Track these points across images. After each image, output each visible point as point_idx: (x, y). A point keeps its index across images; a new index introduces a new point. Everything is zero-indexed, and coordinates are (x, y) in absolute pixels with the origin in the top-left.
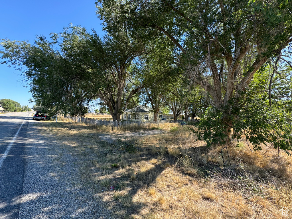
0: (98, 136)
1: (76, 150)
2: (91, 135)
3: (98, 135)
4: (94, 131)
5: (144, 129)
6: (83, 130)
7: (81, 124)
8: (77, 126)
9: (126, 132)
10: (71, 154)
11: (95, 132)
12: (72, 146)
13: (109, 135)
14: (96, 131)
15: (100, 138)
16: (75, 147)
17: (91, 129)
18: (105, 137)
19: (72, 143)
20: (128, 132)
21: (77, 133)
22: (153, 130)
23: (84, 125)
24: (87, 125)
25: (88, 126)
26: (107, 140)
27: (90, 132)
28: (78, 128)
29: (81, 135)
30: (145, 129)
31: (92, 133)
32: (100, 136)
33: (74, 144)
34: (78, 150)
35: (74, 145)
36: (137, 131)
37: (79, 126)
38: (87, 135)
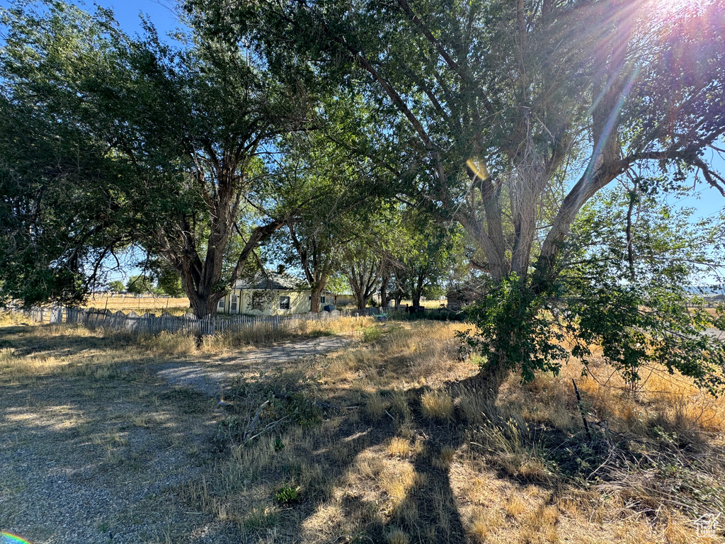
0: (153, 371)
1: (83, 450)
2: (127, 369)
3: (153, 367)
4: (130, 355)
5: (291, 337)
6: (86, 353)
7: (69, 332)
8: (55, 337)
9: (245, 349)
10: (69, 471)
11: (137, 357)
12: (59, 426)
13: (193, 364)
14: (140, 353)
15: (163, 379)
16: (74, 433)
17: (116, 348)
18: (183, 375)
19: (54, 415)
20: (249, 348)
21: (63, 368)
22: (317, 337)
23: (83, 332)
24: (93, 335)
25: (101, 336)
26: (192, 382)
27: (116, 359)
28: (63, 346)
29: (81, 373)
30: (294, 336)
31: (126, 364)
32: (161, 370)
33: (63, 418)
34: (95, 447)
35: (68, 424)
36: (275, 344)
37: (62, 337)
38: (106, 373)
